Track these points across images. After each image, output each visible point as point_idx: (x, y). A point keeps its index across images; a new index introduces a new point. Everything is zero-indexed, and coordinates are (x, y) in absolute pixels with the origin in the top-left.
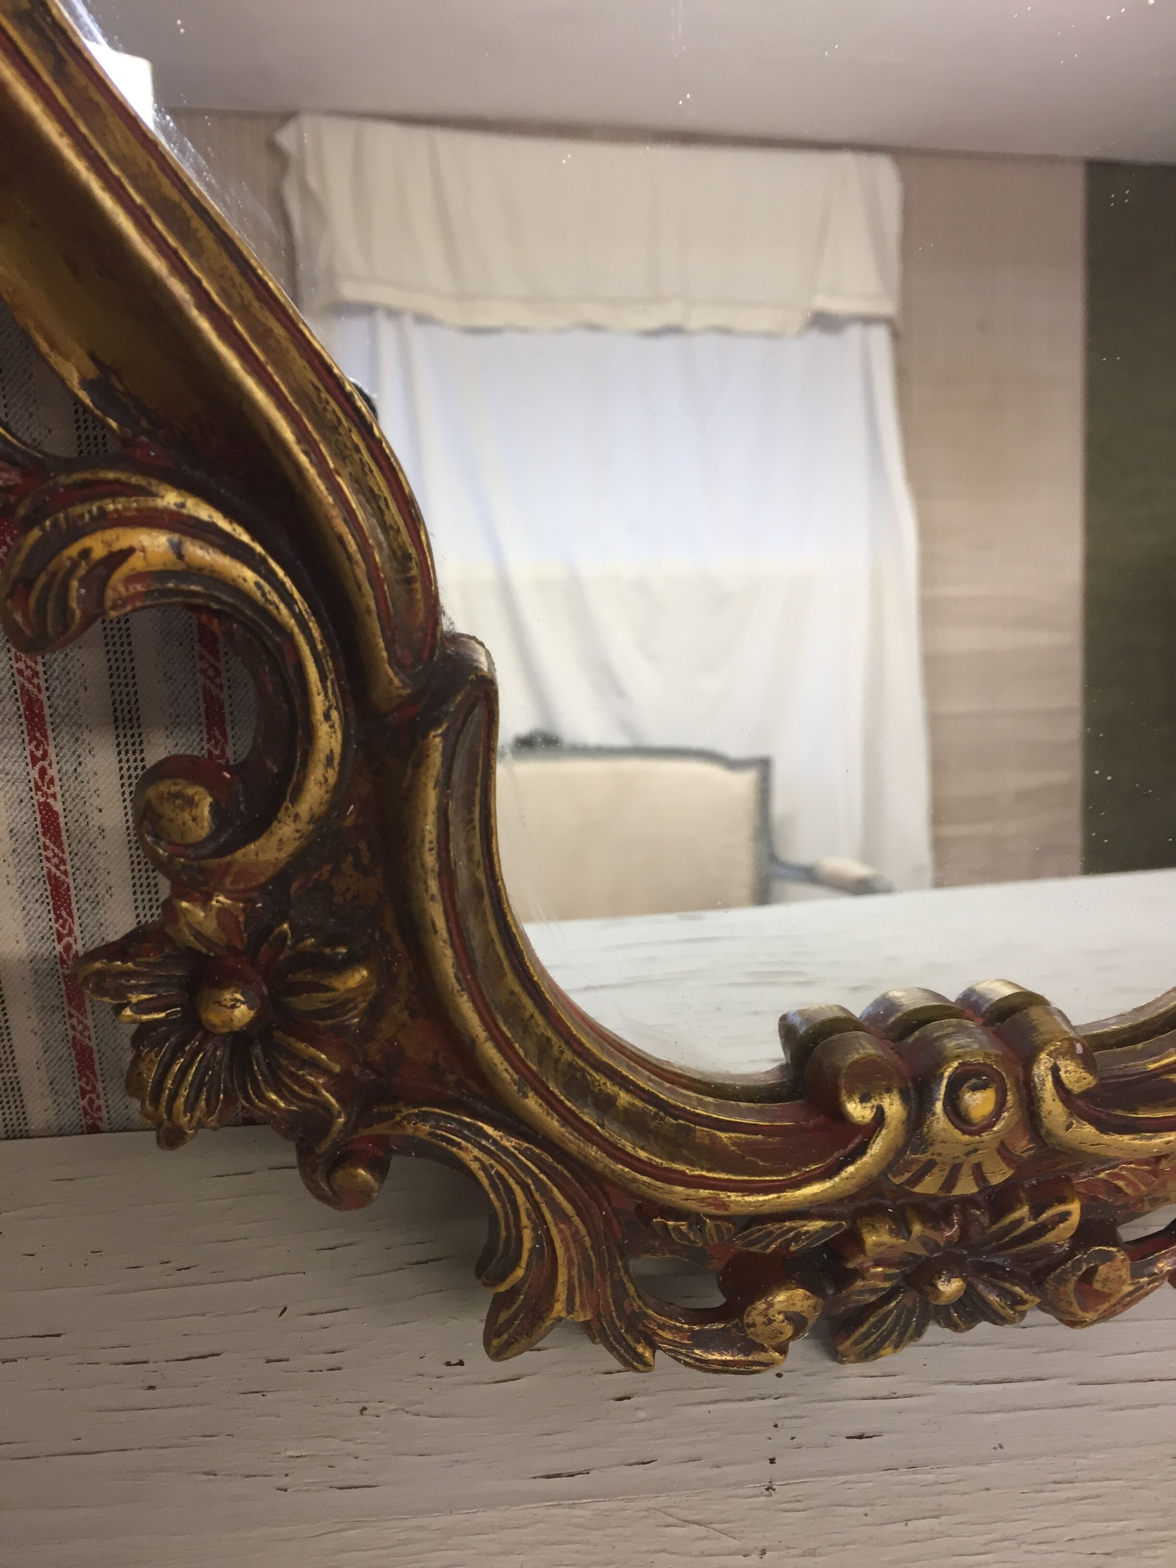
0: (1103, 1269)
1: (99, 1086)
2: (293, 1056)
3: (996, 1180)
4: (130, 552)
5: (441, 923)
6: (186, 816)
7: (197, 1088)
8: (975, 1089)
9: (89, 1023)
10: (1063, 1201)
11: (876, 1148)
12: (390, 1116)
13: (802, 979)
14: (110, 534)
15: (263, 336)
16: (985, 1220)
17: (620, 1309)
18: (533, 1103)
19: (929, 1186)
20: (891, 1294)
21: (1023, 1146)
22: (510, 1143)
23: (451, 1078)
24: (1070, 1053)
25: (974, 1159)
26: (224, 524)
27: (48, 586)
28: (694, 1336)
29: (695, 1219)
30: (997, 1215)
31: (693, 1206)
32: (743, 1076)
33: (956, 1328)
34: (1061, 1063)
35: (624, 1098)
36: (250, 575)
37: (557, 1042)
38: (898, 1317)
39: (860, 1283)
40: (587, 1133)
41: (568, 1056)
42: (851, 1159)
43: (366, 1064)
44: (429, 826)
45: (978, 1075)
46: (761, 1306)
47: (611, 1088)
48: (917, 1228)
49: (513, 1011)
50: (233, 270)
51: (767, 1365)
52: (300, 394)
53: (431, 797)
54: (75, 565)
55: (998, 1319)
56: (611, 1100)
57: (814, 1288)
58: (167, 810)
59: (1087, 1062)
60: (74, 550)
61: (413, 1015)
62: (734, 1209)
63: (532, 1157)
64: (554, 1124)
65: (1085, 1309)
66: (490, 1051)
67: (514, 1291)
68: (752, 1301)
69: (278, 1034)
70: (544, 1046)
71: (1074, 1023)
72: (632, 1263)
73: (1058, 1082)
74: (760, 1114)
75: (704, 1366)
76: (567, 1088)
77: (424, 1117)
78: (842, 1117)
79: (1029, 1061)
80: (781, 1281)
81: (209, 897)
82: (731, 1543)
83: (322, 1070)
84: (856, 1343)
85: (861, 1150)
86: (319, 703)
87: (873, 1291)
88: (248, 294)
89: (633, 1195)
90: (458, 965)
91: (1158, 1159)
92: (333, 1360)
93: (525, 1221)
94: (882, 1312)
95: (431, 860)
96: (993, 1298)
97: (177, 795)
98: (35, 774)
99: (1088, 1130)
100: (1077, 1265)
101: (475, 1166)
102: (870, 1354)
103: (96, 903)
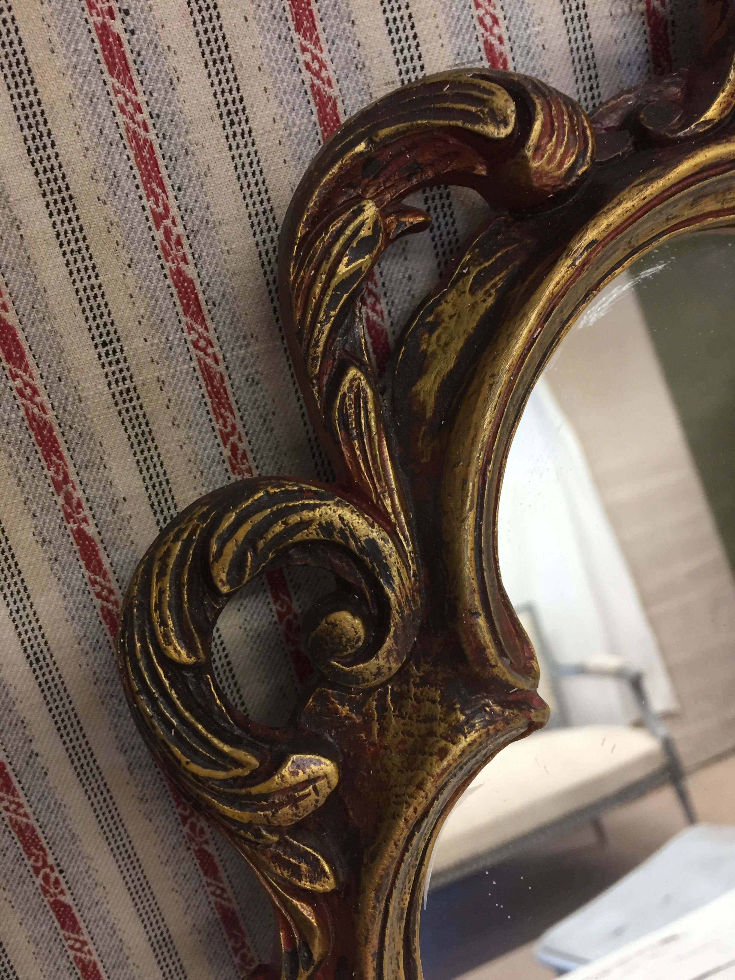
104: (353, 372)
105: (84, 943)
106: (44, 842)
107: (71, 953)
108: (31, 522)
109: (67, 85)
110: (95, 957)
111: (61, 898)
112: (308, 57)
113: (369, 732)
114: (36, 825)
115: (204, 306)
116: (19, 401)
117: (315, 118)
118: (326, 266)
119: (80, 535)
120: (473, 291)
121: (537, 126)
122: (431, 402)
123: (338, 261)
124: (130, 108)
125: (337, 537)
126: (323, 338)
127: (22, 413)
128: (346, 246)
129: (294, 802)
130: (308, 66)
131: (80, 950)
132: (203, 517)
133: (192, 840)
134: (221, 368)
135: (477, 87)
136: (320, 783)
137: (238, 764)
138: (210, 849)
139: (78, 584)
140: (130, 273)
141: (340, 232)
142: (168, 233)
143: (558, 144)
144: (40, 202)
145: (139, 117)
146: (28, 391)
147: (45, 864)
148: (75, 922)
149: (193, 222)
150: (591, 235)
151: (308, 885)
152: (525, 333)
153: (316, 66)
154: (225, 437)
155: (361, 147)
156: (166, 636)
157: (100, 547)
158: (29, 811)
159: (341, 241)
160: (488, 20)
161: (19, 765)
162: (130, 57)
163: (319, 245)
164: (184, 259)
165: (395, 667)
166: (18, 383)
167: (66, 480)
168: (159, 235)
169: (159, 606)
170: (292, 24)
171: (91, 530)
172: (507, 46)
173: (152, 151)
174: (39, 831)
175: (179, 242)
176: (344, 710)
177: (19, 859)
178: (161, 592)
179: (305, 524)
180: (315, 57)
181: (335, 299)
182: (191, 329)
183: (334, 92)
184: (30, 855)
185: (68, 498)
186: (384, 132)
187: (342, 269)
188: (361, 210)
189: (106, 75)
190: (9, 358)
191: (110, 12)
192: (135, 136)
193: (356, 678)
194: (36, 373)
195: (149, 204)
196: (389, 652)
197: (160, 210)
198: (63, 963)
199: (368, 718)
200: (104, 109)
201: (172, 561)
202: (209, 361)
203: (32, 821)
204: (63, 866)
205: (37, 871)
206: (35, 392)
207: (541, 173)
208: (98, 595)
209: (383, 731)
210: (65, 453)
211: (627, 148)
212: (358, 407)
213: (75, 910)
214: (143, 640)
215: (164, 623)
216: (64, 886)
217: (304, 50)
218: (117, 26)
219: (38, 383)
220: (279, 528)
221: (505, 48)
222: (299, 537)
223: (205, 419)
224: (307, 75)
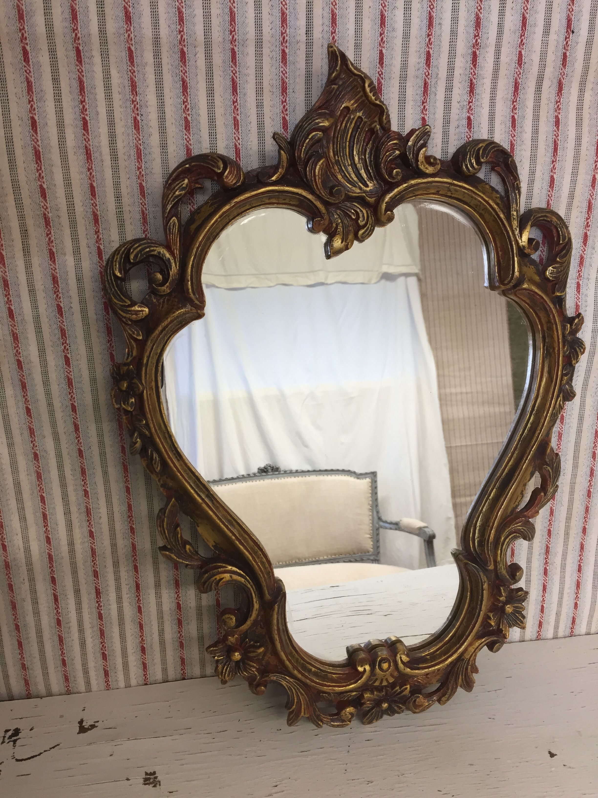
0: (417, 700)
1: (186, 668)
2: (249, 665)
3: (391, 682)
4: (223, 578)
5: (278, 639)
6: (231, 621)
7: (229, 672)
8: (384, 663)
9: (185, 652)
10: (406, 685)
11: (364, 677)
12: (268, 676)
13: (369, 612)
14: (220, 575)
15: (245, 539)
16: (390, 690)
17: (315, 714)
18: (296, 672)
19: (377, 684)
20: (372, 708)
21: (396, 674)
22: (291, 680)
23: (279, 667)
24: (404, 654)
25: (386, 677)
26: (238, 571)
27: (208, 584)
28: (331, 719)
29: (329, 693)
30: (393, 689)
31: (328, 691)
32: (338, 662)
33: (390, 715)
34: (402, 656)
35: (313, 669)
36: (243, 580)
37: (300, 659)
38: (376, 713)
39: (365, 706)
40: (306, 677)
41: (302, 661)
42: (360, 679)
43: (262, 665)
44: (275, 621)
45: (384, 660)
46: (344, 711)
47: (311, 667)
48: (375, 693)
49: (291, 653)
50: (240, 529)
51: (347, 725)
52: (252, 548)
53: (275, 616)
54: (214, 581)
55: (398, 713)
56: (311, 670)
57: (355, 707)
58: (227, 620)
59: (407, 655)
60: (214, 578)
61: (272, 655)
62: (337, 691)
63: (296, 683)
64: (300, 676)
65: (416, 709)
66: (287, 663)
67: (293, 711)
68: (342, 710)
69: (246, 661)
70: (297, 661)
71: (406, 645)
72: (317, 704)
73: (401, 660)
74: (341, 670)
75: (333, 726)
76: (302, 668)
77: (275, 676)
78: (357, 670)
79: (395, 656)
80: (348, 706)
81: (234, 636)
82: (340, 763)
83: (254, 667)
84: (367, 719)
85: (362, 677)
86: (255, 600)
87: (368, 707)
88: (242, 532)
89: (317, 689)
90: (281, 647)
91: (427, 674)
92: (251, 731)
93: (295, 696)
94: (372, 712)
95: (276, 628)
96: (396, 708)
97: (229, 618)
98: (176, 596)
99: (409, 670)
100: (412, 699)
101: (285, 685)
102: (370, 722)
103: (188, 624)
104: (174, 218)
105: (71, 372)
106: (67, 335)
107: (66, 373)
108: (86, 241)
109: (123, 130)
110: (72, 377)
111: (68, 355)
112: (186, 137)
113: (159, 307)
114: (66, 329)
115: (146, 194)
116: (92, 207)
117: (185, 153)
118: (173, 191)
119: (99, 248)
120: (210, 207)
121: (227, 172)
122: (193, 231)
123: (176, 191)
124: (137, 139)
125: (161, 255)
126: (169, 208)
127: (91, 210)
128: (179, 188)
129: (136, 315)
130: (186, 139)
131: (69, 373)
132: (131, 243)
133: (109, 349)
134: (147, 212)
135: (216, 159)
136: (144, 312)
137: (126, 302)
138: (114, 353)
139: (95, 261)
140: (128, 180)
141: (178, 184)
142: (140, 173)
143: (232, 177)
144: (109, 157)
145: (139, 142)
146: (94, 205)
147: (66, 343)
148: (70, 364)
149: (148, 171)
150: (236, 200)
151: (135, 336)
152: (215, 219)
153: (188, 140)
154: (144, 232)
155: (187, 166)
156: (116, 269)
157: (103, 253)
158: (66, 324)
159: (178, 186)
160: (237, 138)
161: (67, 309)
162: (140, 126)
163: (173, 186)
164: (143, 181)
165: (169, 291)
166: (92, 202)
167: (98, 231)
168: (138, 173)
169: (116, 261)
170: (184, 127)
171: (102, 247)
172: (241, 146)
173: (141, 151)
174: (67, 331)
175: (143, 176)
176: (155, 300)
177: (59, 339)
178: (117, 258)
179: (154, 251)
180: (188, 137)
181: (174, 200)
182: (141, 199)
183: (191, 147)
184: (62, 338)
185: (98, 237)
186: (193, 164)
187: (177, 193)
188: (184, 180)
189: (133, 130)
190: (92, 195)
191: (138, 114)
192: (137, 147)
193: (158, 291)
194: (98, 200)
195: (137, 164)
196: (167, 287)
197: (140, 166)
198: (63, 376)
199: (160, 303)
200: (131, 138)
201: (121, 252)
202: (144, 209)
203: (65, 328)
204: (71, 345)
205: (63, 344)
206: (96, 205)
207: (227, 183)
208: (100, 266)
209: (162, 307)
210: (100, 224)
211: (256, 181)
212: (173, 227)
213: (70, 360)
214: (110, 269)
215: (116, 266)
216: (69, 351)
217: (186, 135)
218: (139, 118)
219: (98, 203)
220: (148, 250)
221: (240, 147)
222: (152, 253)
223: (140, 225)
224: (185, 141)
